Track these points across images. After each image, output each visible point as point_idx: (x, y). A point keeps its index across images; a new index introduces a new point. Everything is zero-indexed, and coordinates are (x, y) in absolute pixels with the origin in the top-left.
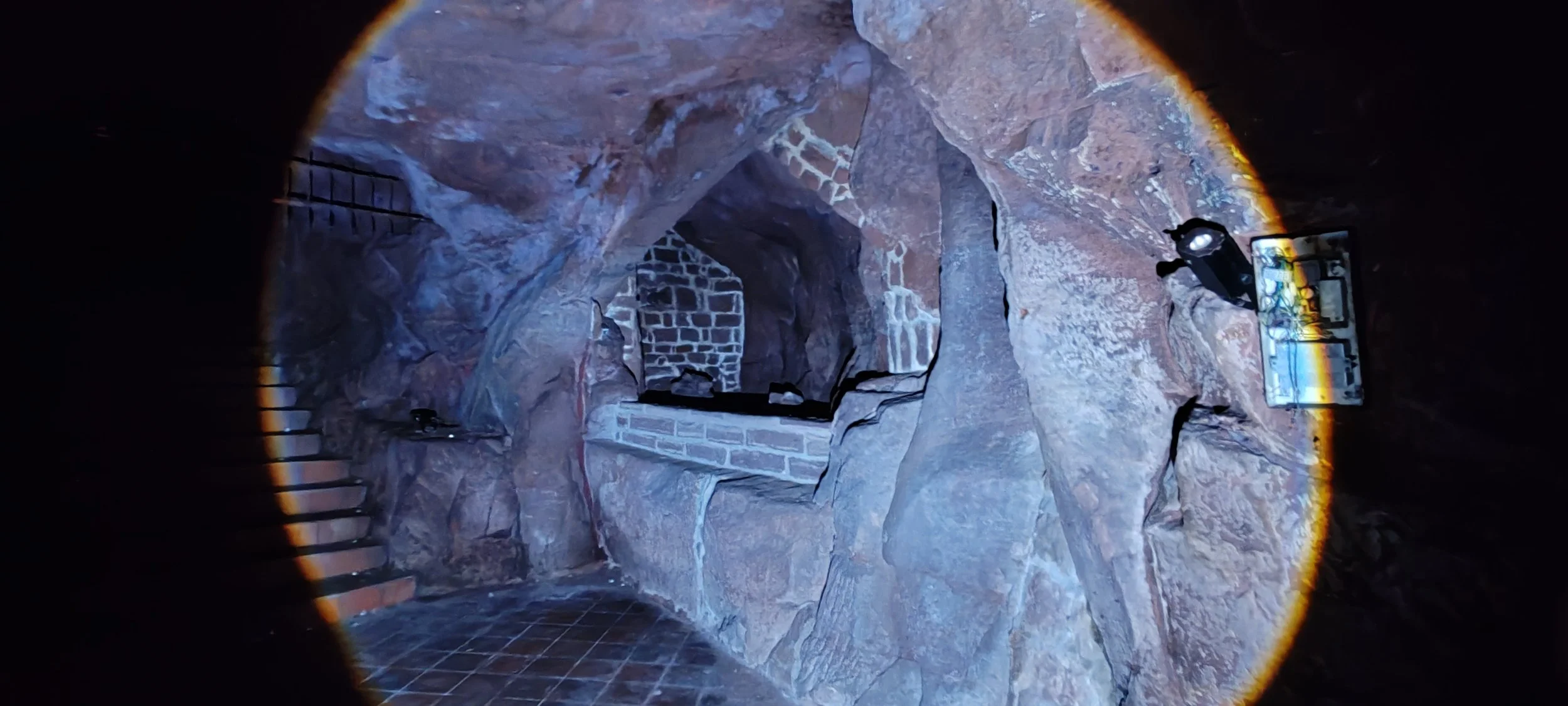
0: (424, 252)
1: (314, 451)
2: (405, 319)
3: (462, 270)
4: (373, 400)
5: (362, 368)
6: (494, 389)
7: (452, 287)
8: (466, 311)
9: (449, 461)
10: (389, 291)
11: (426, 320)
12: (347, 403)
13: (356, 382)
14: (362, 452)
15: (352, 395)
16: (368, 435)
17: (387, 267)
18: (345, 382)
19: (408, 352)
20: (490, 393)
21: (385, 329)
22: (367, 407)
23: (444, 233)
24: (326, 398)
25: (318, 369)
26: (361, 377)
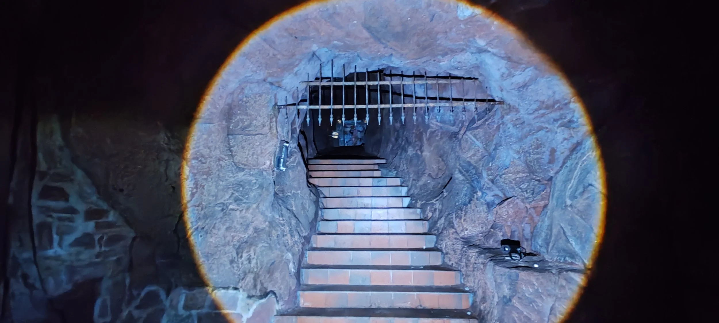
0: (498, 127)
1: (439, 263)
2: (488, 175)
3: (530, 133)
4: (472, 231)
5: (464, 209)
6: (570, 227)
7: (522, 148)
8: (534, 165)
9: (538, 289)
10: (476, 158)
11: (503, 175)
12: (456, 232)
13: (461, 218)
14: (467, 268)
15: (459, 226)
16: (470, 255)
17: (474, 142)
18: (454, 218)
19: (492, 198)
20: (566, 230)
21: (476, 183)
22: (468, 236)
23: (513, 108)
24: (444, 229)
25: (439, 210)
26: (463, 215)
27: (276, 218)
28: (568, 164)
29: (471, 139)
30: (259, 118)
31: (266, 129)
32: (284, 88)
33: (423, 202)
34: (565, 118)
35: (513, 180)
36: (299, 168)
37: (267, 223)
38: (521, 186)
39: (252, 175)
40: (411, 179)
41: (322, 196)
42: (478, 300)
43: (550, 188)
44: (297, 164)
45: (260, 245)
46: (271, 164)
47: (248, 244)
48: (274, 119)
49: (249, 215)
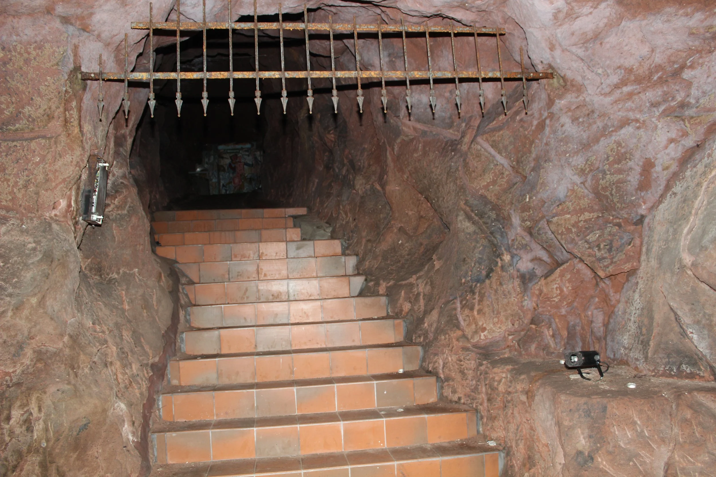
0: (541, 126)
1: (432, 399)
2: (523, 221)
3: (604, 132)
4: (494, 331)
5: (477, 290)
6: (689, 307)
7: (589, 163)
8: (612, 195)
9: (642, 431)
10: (497, 188)
11: (554, 217)
12: (464, 336)
13: (472, 309)
14: (491, 404)
15: (469, 325)
16: (497, 378)
17: (494, 157)
18: (459, 309)
19: (530, 265)
20: (679, 313)
21: (498, 236)
22: (488, 341)
23: (573, 86)
24: (439, 331)
25: (424, 295)
26: (476, 301)
27: (88, 326)
28: (678, 188)
29: (485, 150)
30: (38, 100)
31: (56, 125)
32: (96, 33)
33: (391, 283)
34: (673, 98)
35: (573, 226)
36: (134, 220)
37: (66, 339)
38: (588, 238)
39: (27, 231)
40: (364, 241)
41: (183, 280)
42: (517, 463)
43: (641, 236)
44: (128, 211)
45: (52, 389)
46: (69, 206)
47: (23, 389)
48: (74, 104)
49: (22, 323)
